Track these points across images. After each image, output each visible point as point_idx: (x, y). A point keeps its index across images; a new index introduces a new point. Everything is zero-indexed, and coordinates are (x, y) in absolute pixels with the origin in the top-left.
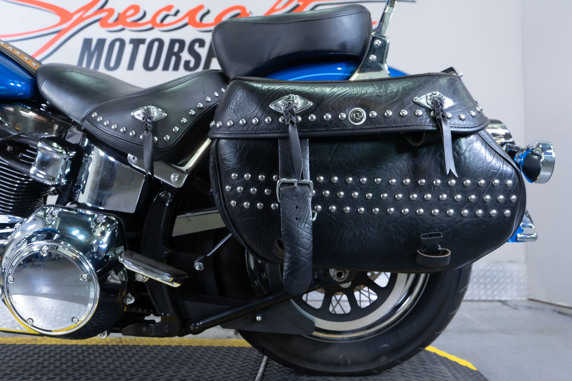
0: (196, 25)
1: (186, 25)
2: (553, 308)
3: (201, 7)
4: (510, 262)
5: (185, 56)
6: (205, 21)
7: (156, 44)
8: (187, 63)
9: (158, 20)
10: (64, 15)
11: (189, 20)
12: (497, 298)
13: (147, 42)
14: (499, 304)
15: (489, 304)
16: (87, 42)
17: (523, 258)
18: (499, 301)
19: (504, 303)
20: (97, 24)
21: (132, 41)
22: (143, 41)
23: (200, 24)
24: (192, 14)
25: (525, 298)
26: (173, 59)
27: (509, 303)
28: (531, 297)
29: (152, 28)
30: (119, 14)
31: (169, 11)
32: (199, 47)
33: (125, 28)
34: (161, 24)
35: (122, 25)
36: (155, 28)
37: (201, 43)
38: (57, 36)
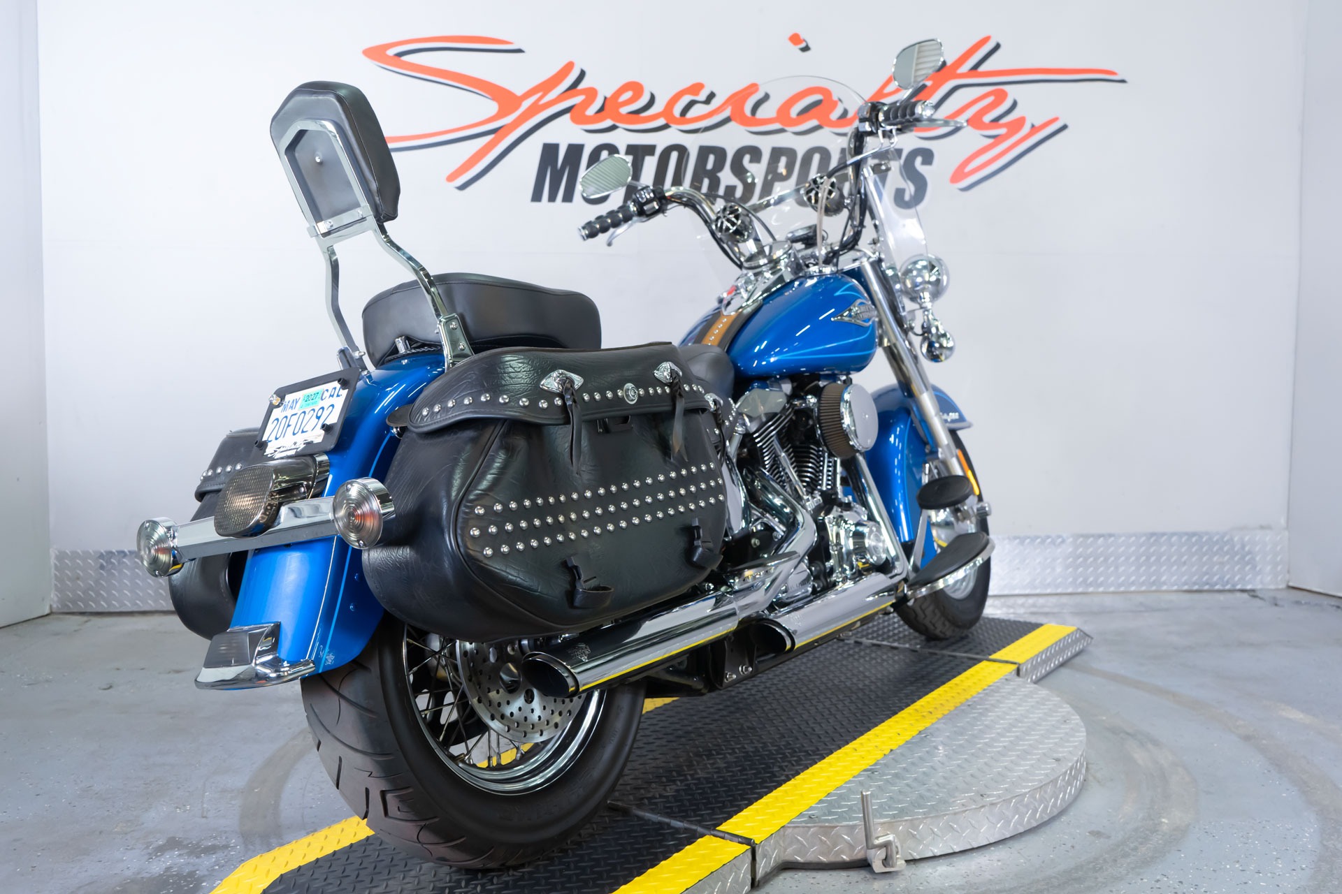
0: (744, 121)
1: (727, 120)
2: (1333, 602)
3: (753, 88)
4: (1262, 527)
5: (727, 177)
6: (762, 113)
7: (674, 156)
8: (730, 190)
9: (677, 111)
10: (506, 99)
11: (732, 112)
12: (1239, 587)
13: (658, 152)
14: (1245, 596)
15: (1229, 596)
16: (549, 151)
17: (1283, 521)
18: (1243, 591)
19: (1252, 593)
20: (566, 118)
21: (631, 149)
22: (650, 150)
23: (750, 120)
24: (737, 99)
25: (1283, 586)
26: (706, 182)
27: (1258, 594)
28: (1291, 584)
29: (666, 127)
30: (605, 98)
31: (697, 94)
32: (751, 161)
33: (618, 124)
34: (683, 118)
35: (613, 119)
36: (671, 125)
37: (755, 153)
38: (494, 138)
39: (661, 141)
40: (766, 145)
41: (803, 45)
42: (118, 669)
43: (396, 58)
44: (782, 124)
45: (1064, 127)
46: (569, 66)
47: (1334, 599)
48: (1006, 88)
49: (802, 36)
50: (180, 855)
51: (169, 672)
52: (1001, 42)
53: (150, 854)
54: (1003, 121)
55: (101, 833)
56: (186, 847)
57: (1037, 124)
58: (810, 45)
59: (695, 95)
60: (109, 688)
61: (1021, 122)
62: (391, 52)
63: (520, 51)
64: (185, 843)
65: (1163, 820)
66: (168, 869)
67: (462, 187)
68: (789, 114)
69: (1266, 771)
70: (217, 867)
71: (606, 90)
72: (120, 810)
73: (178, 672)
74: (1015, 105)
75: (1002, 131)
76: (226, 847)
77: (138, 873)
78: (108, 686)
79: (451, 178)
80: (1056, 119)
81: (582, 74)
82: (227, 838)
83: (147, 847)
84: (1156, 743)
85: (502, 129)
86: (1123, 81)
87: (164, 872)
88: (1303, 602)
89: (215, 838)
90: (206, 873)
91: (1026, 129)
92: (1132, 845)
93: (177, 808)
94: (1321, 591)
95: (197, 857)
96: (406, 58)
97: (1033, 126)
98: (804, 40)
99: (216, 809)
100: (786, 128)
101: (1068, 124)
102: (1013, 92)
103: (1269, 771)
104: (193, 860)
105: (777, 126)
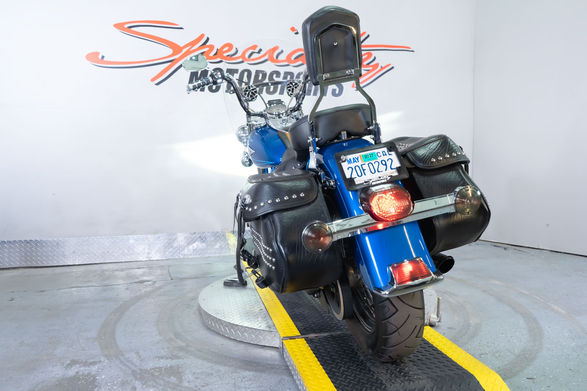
1: (266, 60)
3: (277, 48)
6: (280, 58)
7: (246, 74)
9: (247, 56)
13: (239, 72)
24: (271, 52)
29: (242, 62)
30: (217, 49)
31: (255, 49)
32: (277, 77)
33: (223, 60)
34: (249, 59)
35: (220, 58)
36: (244, 61)
37: (278, 74)
38: (170, 64)
39: (241, 67)
40: (282, 70)
41: (296, 32)
42: (13, 292)
43: (129, 29)
44: (288, 63)
45: (393, 68)
46: (202, 36)
47: (489, 242)
48: (372, 52)
49: (296, 28)
50: (80, 367)
51: (38, 292)
52: (369, 34)
53: (66, 367)
54: (371, 64)
55: (37, 360)
56: (81, 363)
57: (383, 66)
58: (298, 32)
59: (254, 50)
60: (12, 300)
61: (377, 65)
62: (126, 26)
63: (181, 28)
64: (80, 361)
65: (471, 322)
66: (77, 373)
67: (158, 84)
68: (291, 59)
69: (496, 302)
70: (100, 370)
71: (218, 45)
72: (42, 350)
73: (42, 292)
74: (375, 58)
75: (371, 68)
76: (100, 362)
77: (64, 376)
78: (11, 299)
79: (153, 80)
80: (389, 65)
81: (208, 39)
82: (99, 358)
83: (63, 365)
84: (454, 295)
85: (175, 60)
86: (413, 51)
87: (76, 374)
88: (479, 244)
89: (93, 358)
90: (96, 373)
91: (379, 68)
92: (465, 331)
93: (69, 347)
94: (484, 240)
95: (89, 367)
96: (132, 29)
97: (382, 67)
98: (296, 30)
99: (88, 347)
100: (290, 64)
101: (394, 66)
102: (374, 53)
103: (498, 302)
104: (87, 368)
105: (286, 63)
